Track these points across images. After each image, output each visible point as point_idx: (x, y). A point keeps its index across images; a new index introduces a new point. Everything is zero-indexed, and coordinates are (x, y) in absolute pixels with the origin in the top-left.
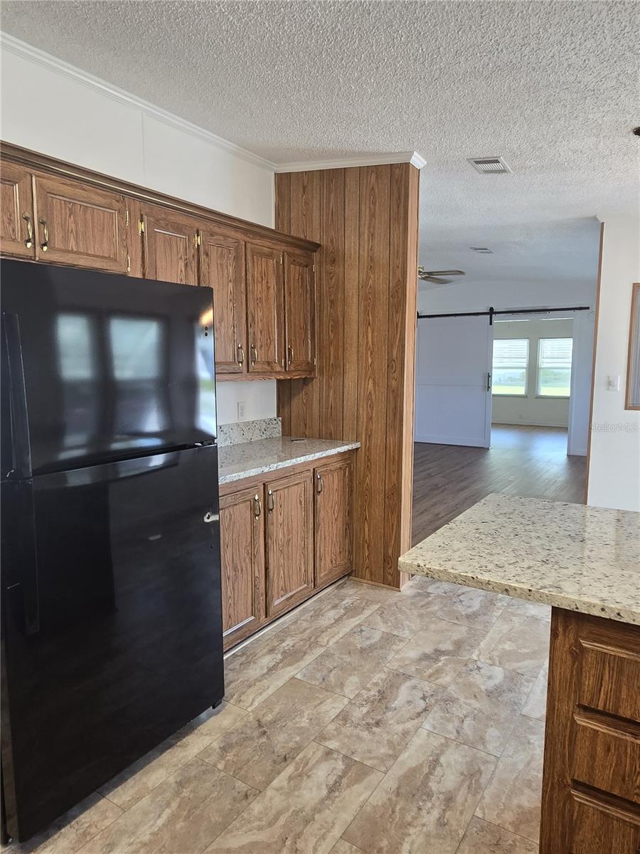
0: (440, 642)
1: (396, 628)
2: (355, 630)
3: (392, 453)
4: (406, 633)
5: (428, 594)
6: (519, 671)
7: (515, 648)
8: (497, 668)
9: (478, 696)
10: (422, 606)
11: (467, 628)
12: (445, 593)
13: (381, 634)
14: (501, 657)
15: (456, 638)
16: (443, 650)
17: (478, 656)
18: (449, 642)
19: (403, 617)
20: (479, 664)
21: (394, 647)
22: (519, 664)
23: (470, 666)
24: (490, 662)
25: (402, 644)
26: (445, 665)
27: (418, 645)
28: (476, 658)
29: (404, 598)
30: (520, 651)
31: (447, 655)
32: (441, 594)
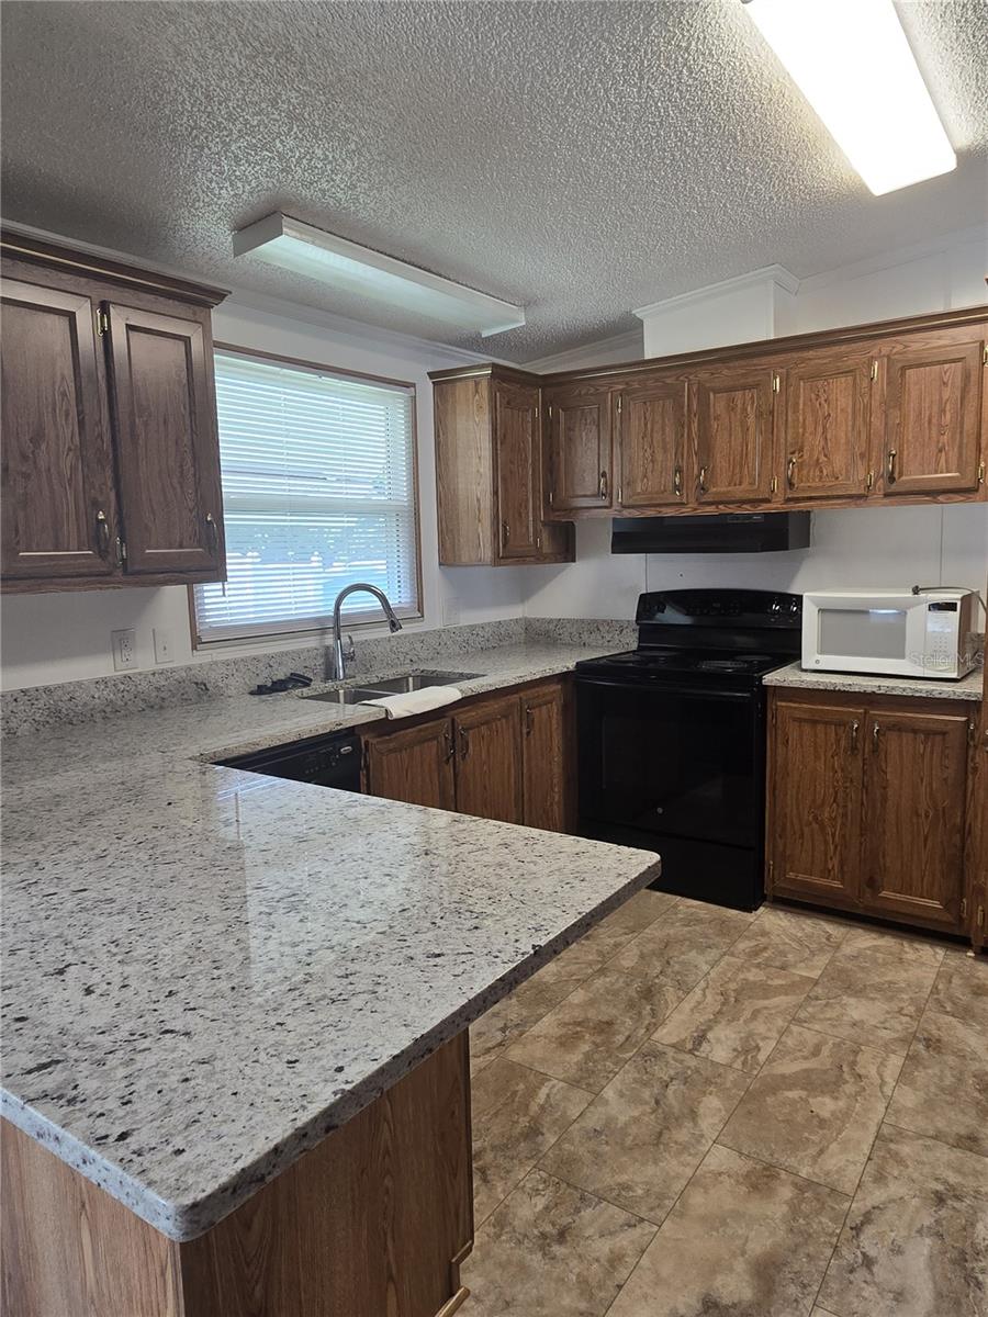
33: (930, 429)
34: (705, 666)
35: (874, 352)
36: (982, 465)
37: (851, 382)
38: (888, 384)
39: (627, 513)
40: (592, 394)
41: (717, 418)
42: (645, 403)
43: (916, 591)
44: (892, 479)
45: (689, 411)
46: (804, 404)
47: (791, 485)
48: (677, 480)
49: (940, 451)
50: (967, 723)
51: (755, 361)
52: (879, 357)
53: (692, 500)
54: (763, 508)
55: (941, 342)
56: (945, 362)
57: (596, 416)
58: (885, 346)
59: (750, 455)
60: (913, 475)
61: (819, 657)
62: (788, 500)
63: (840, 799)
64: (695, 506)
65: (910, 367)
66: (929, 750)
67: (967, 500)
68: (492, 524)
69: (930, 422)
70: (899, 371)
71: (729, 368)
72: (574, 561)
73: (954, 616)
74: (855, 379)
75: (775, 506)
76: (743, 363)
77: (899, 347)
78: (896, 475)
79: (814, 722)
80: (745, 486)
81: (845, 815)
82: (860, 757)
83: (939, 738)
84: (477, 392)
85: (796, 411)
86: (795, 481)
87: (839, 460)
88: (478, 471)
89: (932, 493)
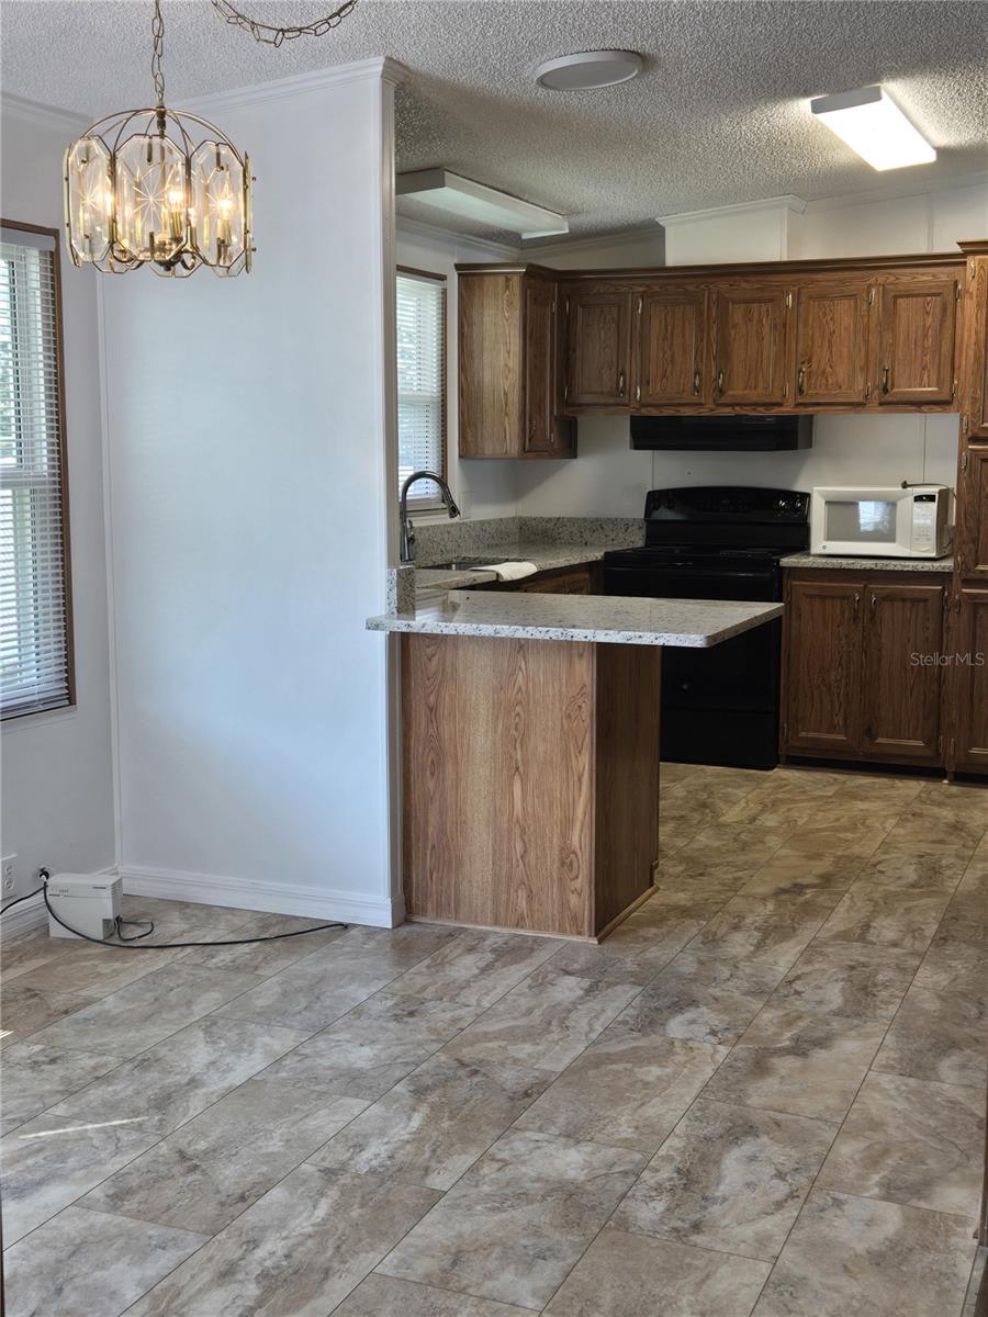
0: (803, 1070)
1: (916, 1092)
4: (888, 1081)
6: (636, 1034)
7: (636, 1070)
8: (678, 1036)
9: (711, 1000)
10: (885, 1152)
11: (749, 1102)
12: (838, 1204)
13: (943, 1077)
14: (671, 1051)
15: (769, 1080)
16: (790, 1057)
17: (716, 1051)
18: (782, 1072)
19: (917, 1117)
20: (714, 1040)
22: (635, 1044)
23: (730, 1035)
24: (690, 1044)
26: (778, 1034)
27: (847, 1061)
28: (721, 1048)
29: (956, 1175)
31: (780, 1049)
33: (916, 349)
34: (724, 553)
35: (872, 281)
36: (956, 382)
37: (853, 306)
38: (883, 310)
39: (644, 412)
40: (612, 294)
41: (735, 326)
42: (666, 307)
43: (905, 485)
44: (885, 390)
45: (709, 318)
46: (814, 320)
47: (801, 391)
48: (697, 382)
49: (924, 369)
50: (943, 590)
51: (771, 278)
52: (877, 285)
53: (711, 401)
54: (775, 411)
55: (925, 278)
56: (928, 295)
57: (616, 316)
58: (880, 277)
59: (765, 363)
60: (904, 388)
61: (826, 543)
62: (798, 405)
63: (843, 662)
64: (713, 407)
65: (901, 297)
66: (914, 615)
67: (944, 411)
68: (520, 418)
69: (916, 344)
70: (893, 299)
71: (746, 281)
72: (575, 457)
73: (934, 506)
74: (856, 303)
75: (787, 409)
76: (759, 278)
77: (892, 279)
78: (889, 387)
79: (823, 597)
80: (760, 390)
81: (848, 676)
82: (860, 625)
83: (921, 604)
84: (507, 287)
85: (806, 326)
86: (805, 387)
87: (842, 372)
88: (506, 365)
89: (918, 404)
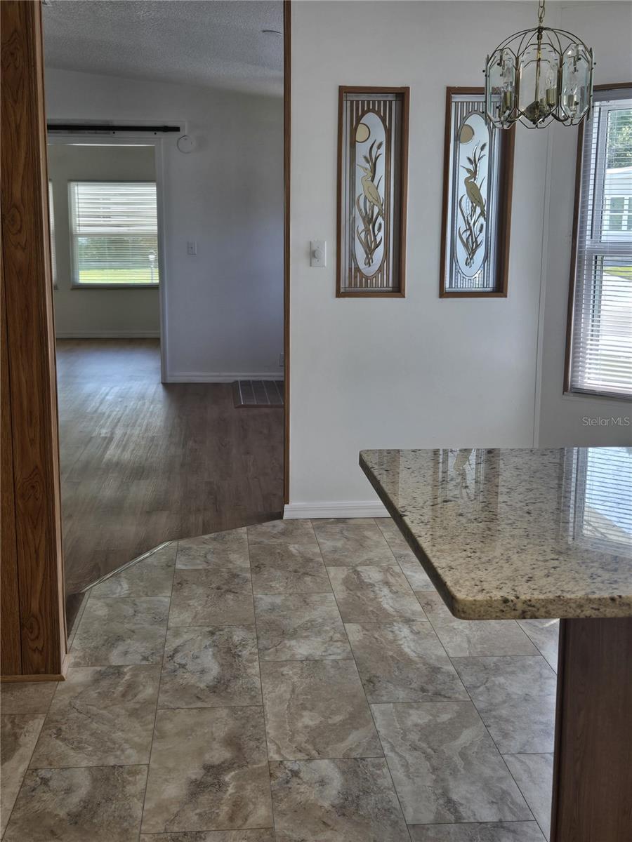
0: (200, 752)
1: (108, 751)
2: (30, 783)
3: (25, 403)
4: (132, 757)
5: (118, 671)
6: (354, 755)
7: (321, 719)
8: (320, 762)
9: (330, 822)
10: (124, 695)
11: (226, 710)
12: (145, 658)
13: (86, 773)
15: (222, 735)
16: (217, 763)
17: (279, 752)
18: (216, 745)
19: (105, 728)
20: (290, 765)
21: (130, 789)
22: (346, 744)
23: (280, 775)
24: (304, 756)
25: (141, 780)
26: (240, 788)
27: (169, 771)
28: (278, 758)
29: (79, 690)
30: (330, 721)
31: (229, 769)
32: (138, 662)
